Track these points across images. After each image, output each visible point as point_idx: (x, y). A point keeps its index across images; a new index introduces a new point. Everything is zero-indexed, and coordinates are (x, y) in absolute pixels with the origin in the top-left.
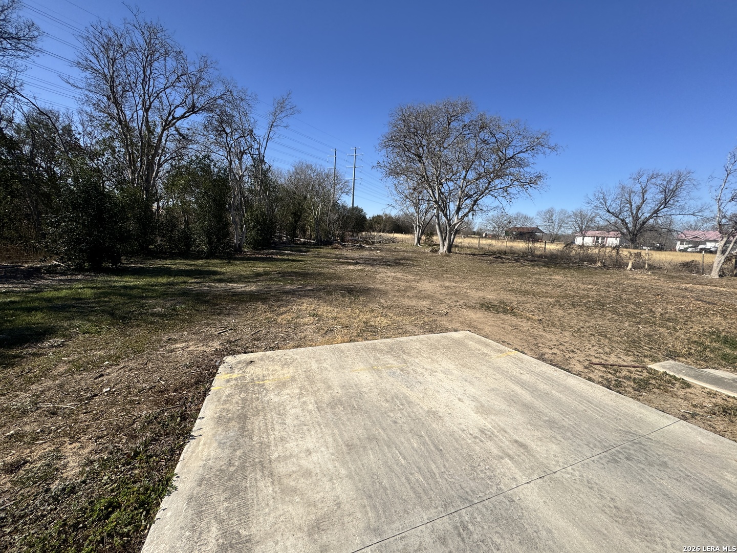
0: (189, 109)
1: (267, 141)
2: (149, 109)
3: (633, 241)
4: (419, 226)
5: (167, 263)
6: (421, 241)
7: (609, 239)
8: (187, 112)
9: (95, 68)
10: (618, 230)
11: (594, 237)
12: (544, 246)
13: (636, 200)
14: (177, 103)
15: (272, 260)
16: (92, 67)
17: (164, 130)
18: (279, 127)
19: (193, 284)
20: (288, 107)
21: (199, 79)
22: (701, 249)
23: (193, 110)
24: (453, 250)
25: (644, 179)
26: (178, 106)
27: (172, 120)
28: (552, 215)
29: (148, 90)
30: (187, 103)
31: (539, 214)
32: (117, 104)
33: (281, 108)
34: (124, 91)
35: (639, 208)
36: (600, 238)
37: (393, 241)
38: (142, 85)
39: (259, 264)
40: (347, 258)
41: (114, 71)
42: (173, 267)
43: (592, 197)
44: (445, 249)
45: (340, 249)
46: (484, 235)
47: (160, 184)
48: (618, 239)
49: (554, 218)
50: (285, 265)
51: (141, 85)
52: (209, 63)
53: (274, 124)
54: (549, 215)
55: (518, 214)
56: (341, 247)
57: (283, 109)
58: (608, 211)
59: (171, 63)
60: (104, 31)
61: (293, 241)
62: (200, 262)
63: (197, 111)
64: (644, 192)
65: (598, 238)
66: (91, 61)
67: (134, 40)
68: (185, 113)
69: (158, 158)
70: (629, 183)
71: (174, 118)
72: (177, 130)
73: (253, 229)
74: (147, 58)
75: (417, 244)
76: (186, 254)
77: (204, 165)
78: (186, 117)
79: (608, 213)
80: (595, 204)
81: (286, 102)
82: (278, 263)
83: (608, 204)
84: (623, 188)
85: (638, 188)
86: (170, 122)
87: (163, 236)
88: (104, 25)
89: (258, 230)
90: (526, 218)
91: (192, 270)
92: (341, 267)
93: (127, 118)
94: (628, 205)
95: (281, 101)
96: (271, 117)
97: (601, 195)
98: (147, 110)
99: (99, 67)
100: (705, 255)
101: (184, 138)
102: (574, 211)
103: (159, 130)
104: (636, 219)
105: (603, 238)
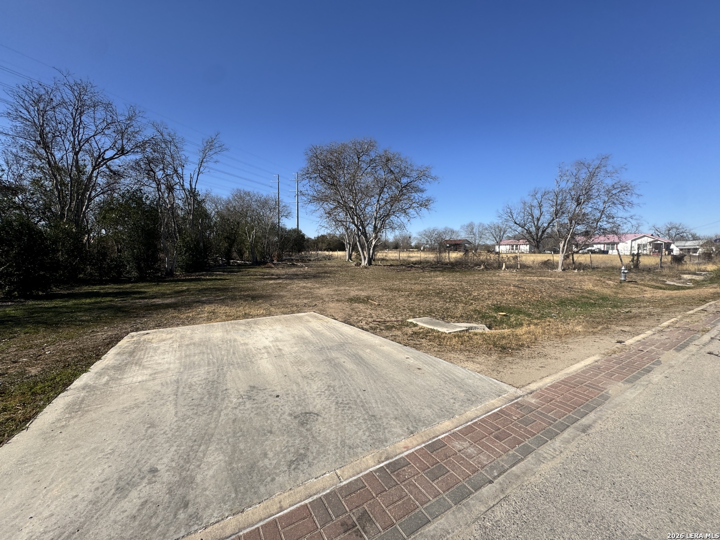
0: (119, 151)
1: (198, 175)
2: (78, 152)
3: (538, 247)
4: (349, 244)
5: (96, 289)
6: (353, 257)
7: (521, 246)
8: (116, 154)
9: (25, 117)
10: (524, 238)
11: (510, 245)
12: (448, 255)
13: (536, 213)
14: (107, 146)
15: (199, 280)
16: (21, 117)
17: (94, 169)
18: (209, 163)
19: (118, 302)
20: (217, 145)
21: (128, 126)
22: (588, 250)
23: (122, 152)
24: (373, 263)
25: (539, 196)
26: (108, 150)
27: (102, 161)
28: (473, 229)
29: (78, 136)
30: (117, 146)
31: (462, 227)
32: (46, 147)
33: (209, 148)
34: (54, 137)
35: (538, 220)
36: (515, 246)
37: (330, 258)
38: (72, 132)
39: (187, 284)
40: (273, 275)
41: (43, 121)
42: (102, 291)
43: (502, 212)
44: (366, 262)
45: (272, 267)
46: (422, 248)
47: (91, 217)
48: (528, 246)
49: (474, 230)
50: (209, 283)
51: (70, 132)
52: (137, 112)
53: (204, 160)
54: (470, 227)
55: (446, 229)
56: (273, 266)
57: (212, 148)
58: (516, 223)
59: (100, 113)
60: (35, 90)
61: (228, 263)
62: (128, 286)
63: (127, 153)
64: (540, 206)
65: (513, 246)
66: (21, 112)
67: (64, 95)
68: (114, 155)
69: (88, 193)
70: (529, 200)
71: (104, 159)
72: (108, 167)
73: (185, 253)
74: (77, 110)
75: (348, 260)
76: (117, 280)
77: (135, 197)
78: (116, 158)
79: (515, 224)
80: (505, 218)
81: (215, 141)
82: (204, 282)
83: (514, 217)
84: (525, 203)
85: (535, 203)
86: (100, 162)
87: (93, 265)
88: (35, 85)
89: (190, 255)
90: (453, 232)
91: (120, 292)
92: (262, 282)
93: (57, 160)
94: (530, 217)
95: (210, 141)
96: (201, 154)
97: (508, 210)
98: (77, 154)
99: (30, 117)
100: (591, 255)
101: (115, 174)
102: (489, 224)
103: (89, 168)
104: (538, 228)
105: (517, 246)
